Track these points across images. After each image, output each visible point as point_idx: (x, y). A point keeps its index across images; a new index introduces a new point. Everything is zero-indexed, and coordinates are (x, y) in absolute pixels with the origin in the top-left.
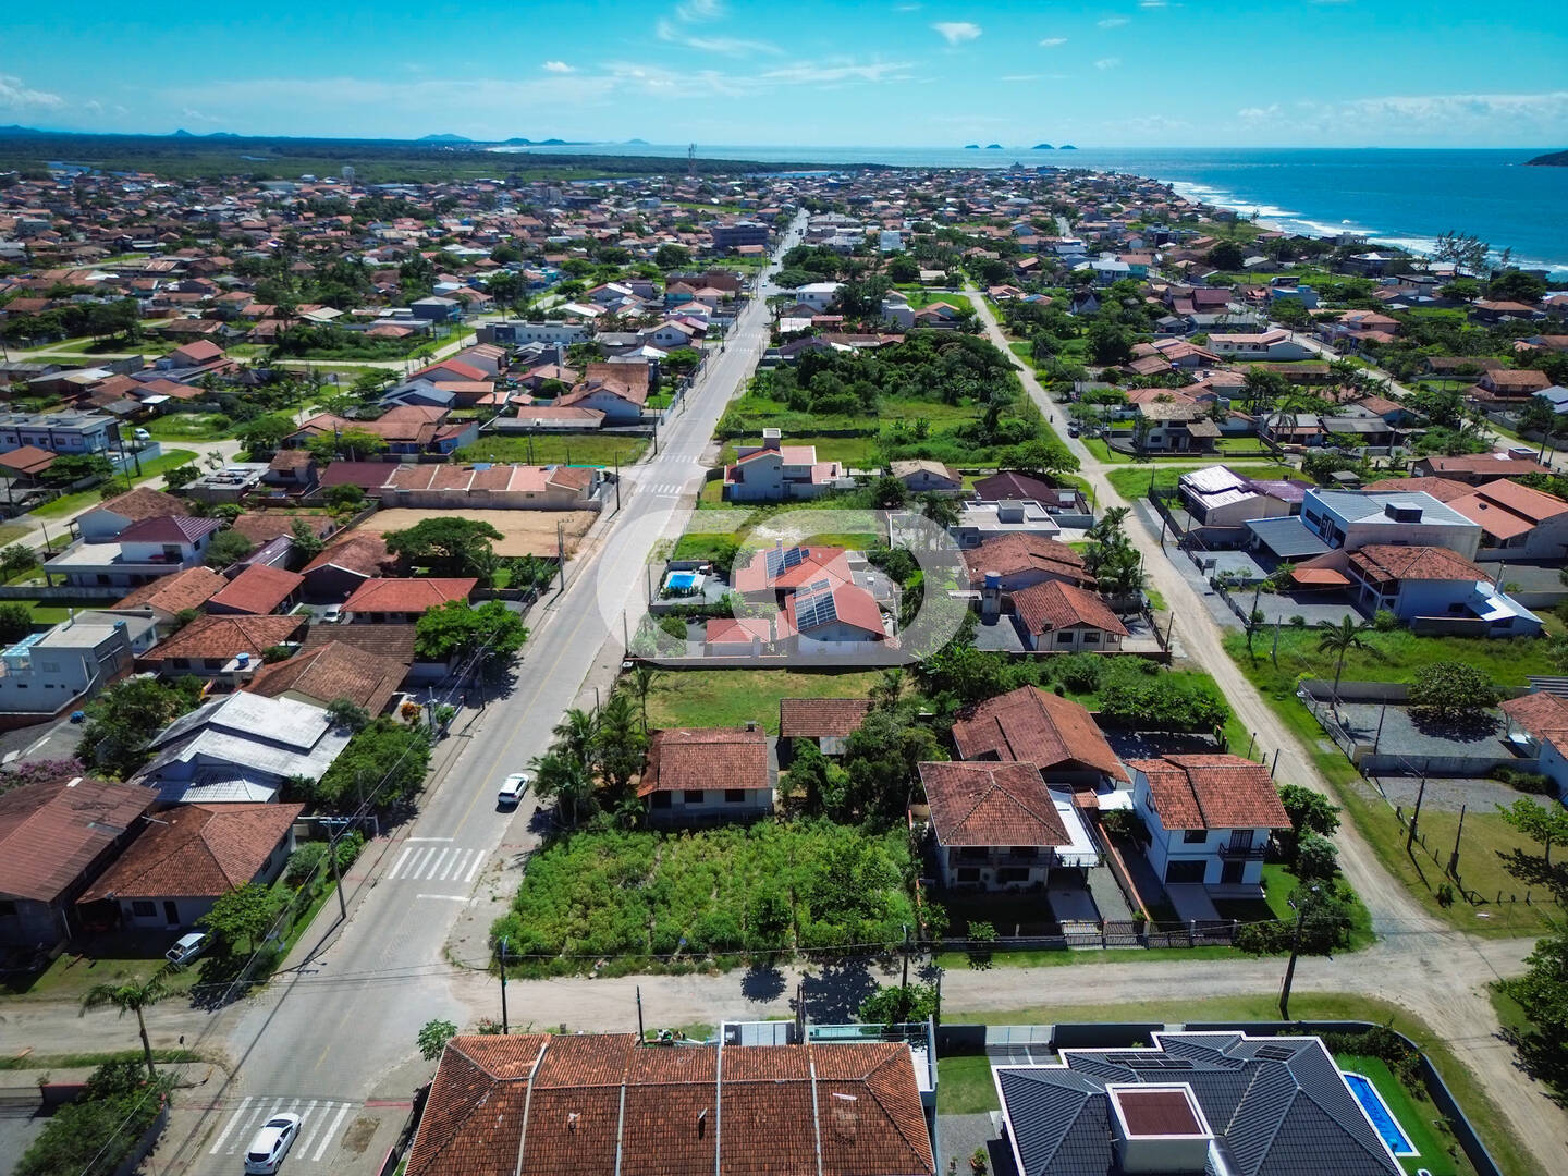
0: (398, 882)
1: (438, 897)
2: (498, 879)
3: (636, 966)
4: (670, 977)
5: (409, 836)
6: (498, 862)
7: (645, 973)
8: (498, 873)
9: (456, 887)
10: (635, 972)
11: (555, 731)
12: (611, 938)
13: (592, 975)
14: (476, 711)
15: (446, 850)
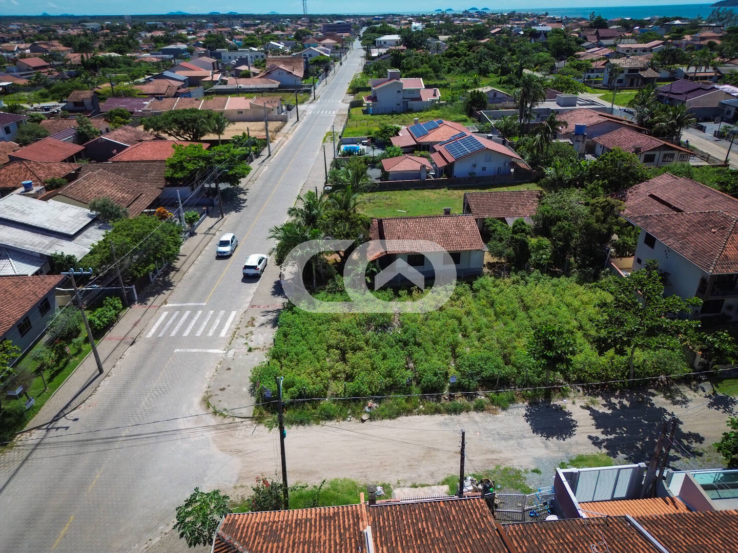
0: (156, 340)
1: (195, 350)
2: (251, 333)
3: (409, 406)
4: (447, 416)
5: (166, 302)
6: (250, 319)
7: (419, 413)
8: (250, 328)
9: (212, 342)
10: (409, 412)
11: (289, 213)
12: (379, 380)
13: (365, 417)
14: (216, 219)
15: (200, 312)
